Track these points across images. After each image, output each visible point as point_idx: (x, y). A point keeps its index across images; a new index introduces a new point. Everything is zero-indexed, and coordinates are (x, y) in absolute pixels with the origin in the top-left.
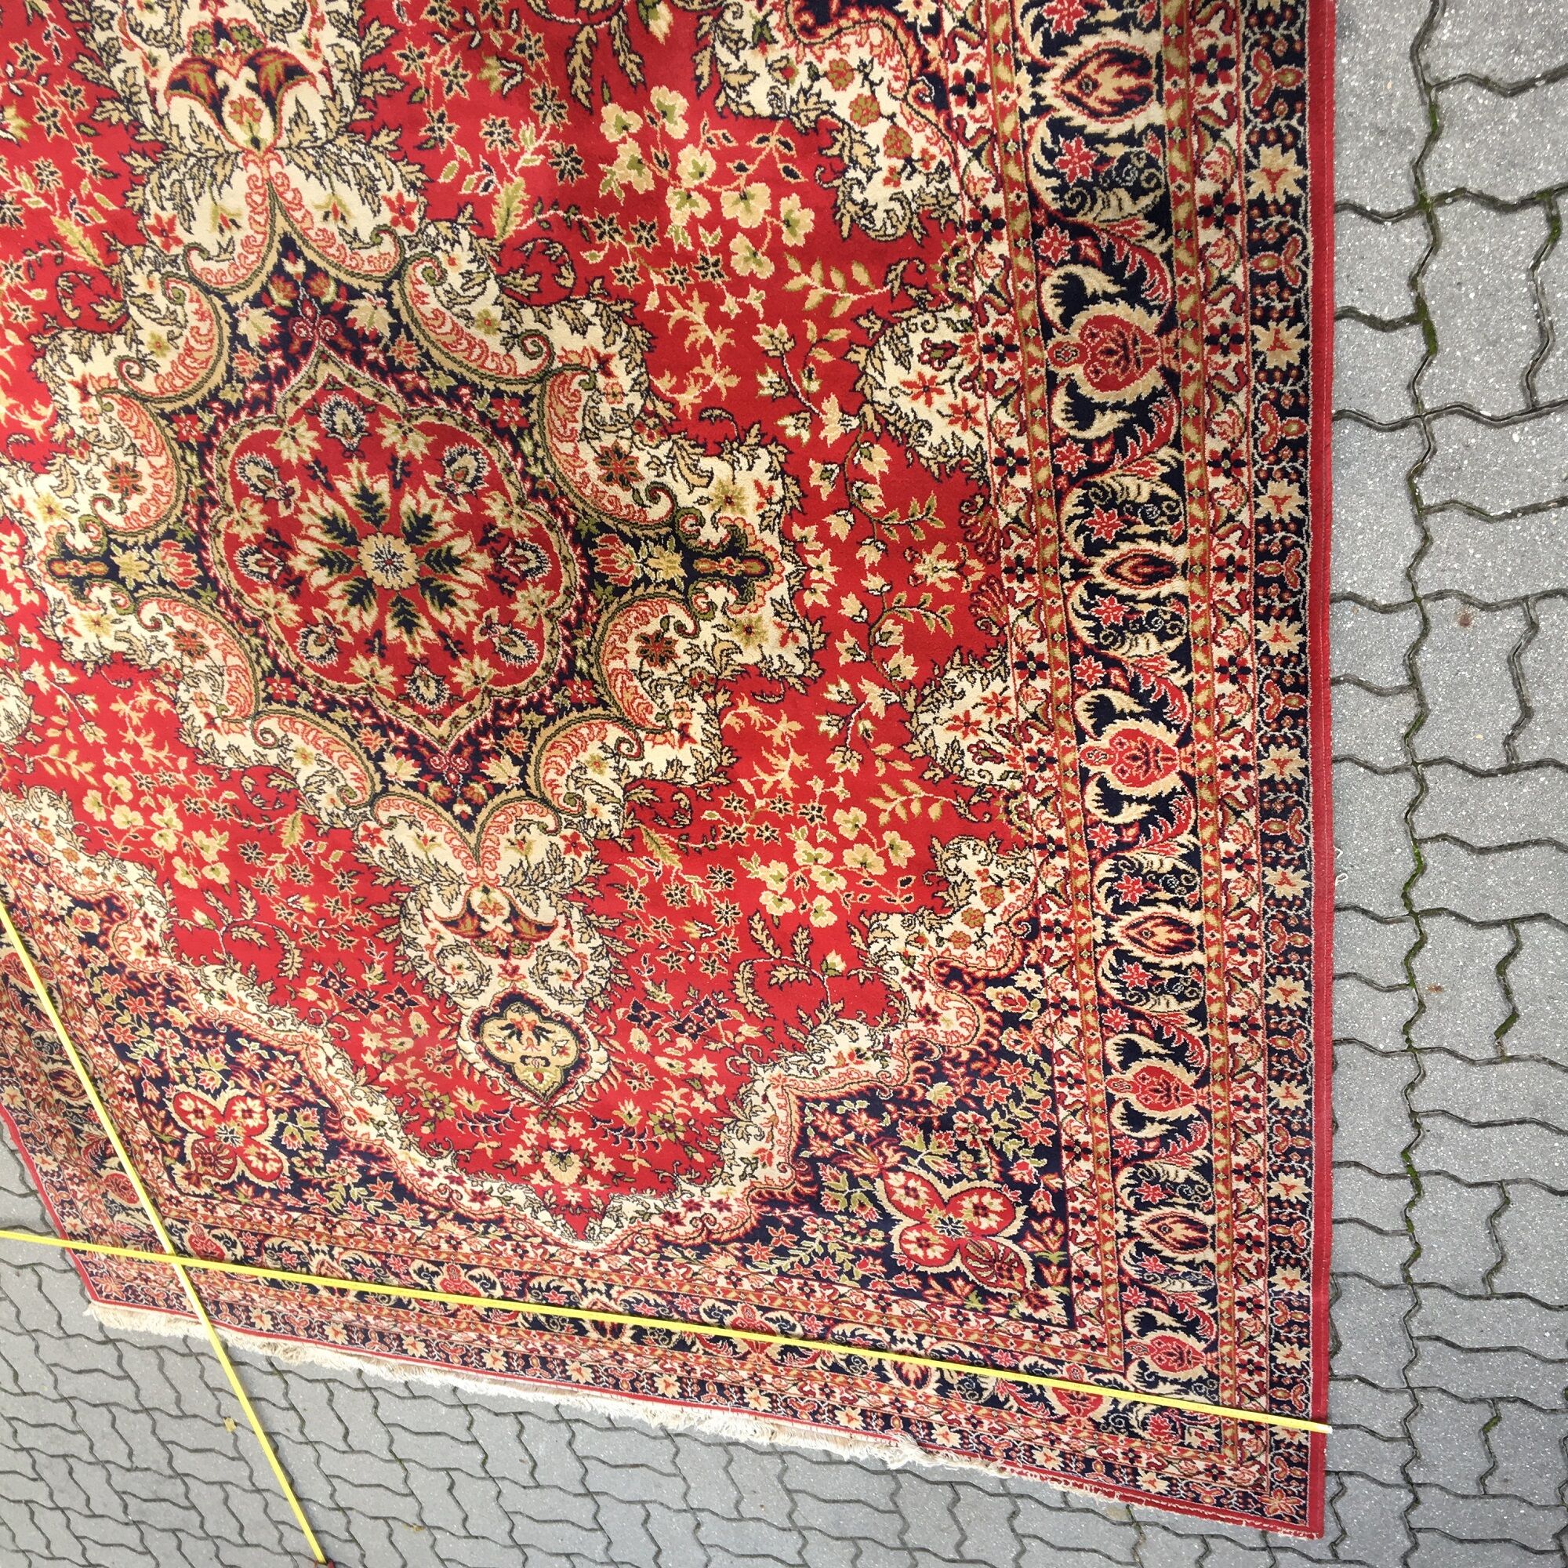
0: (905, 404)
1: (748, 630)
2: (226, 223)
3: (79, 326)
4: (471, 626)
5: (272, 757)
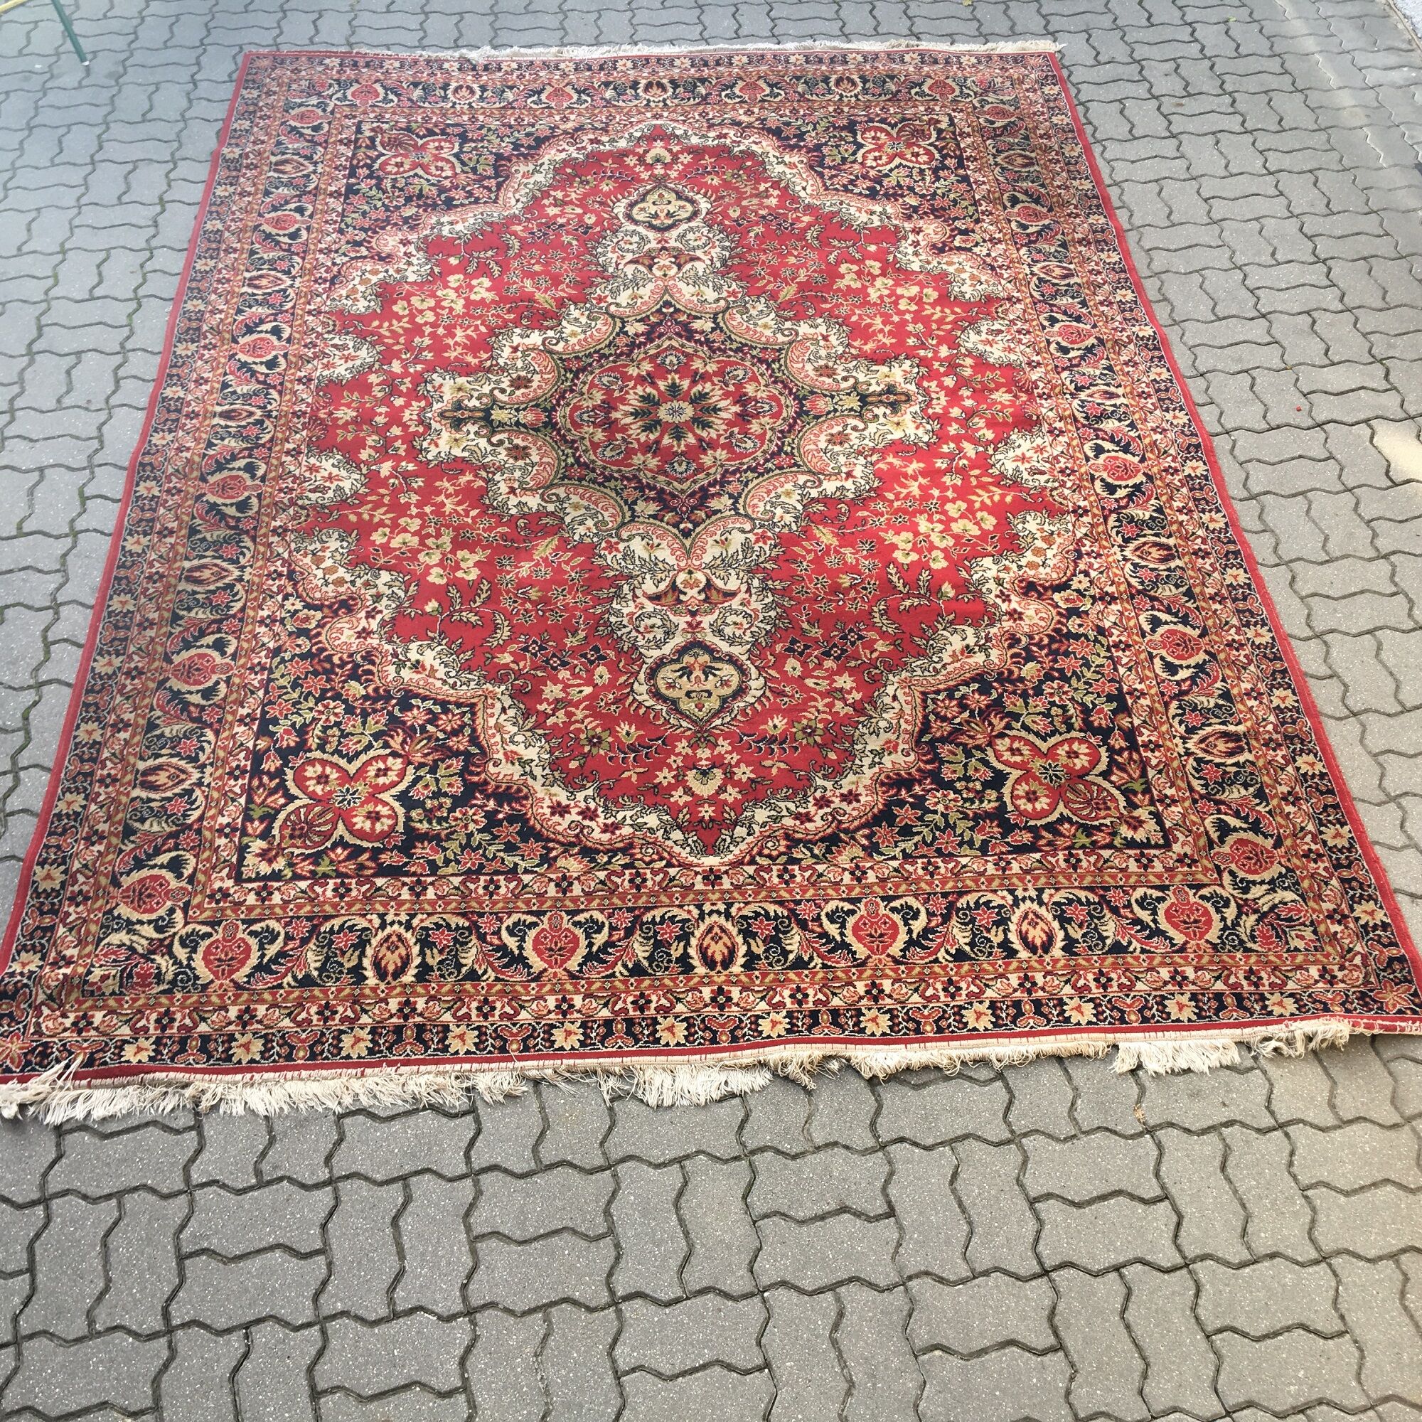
0: (344, 473)
1: (460, 389)
2: (722, 542)
3: (840, 501)
4: (634, 388)
5: (788, 325)
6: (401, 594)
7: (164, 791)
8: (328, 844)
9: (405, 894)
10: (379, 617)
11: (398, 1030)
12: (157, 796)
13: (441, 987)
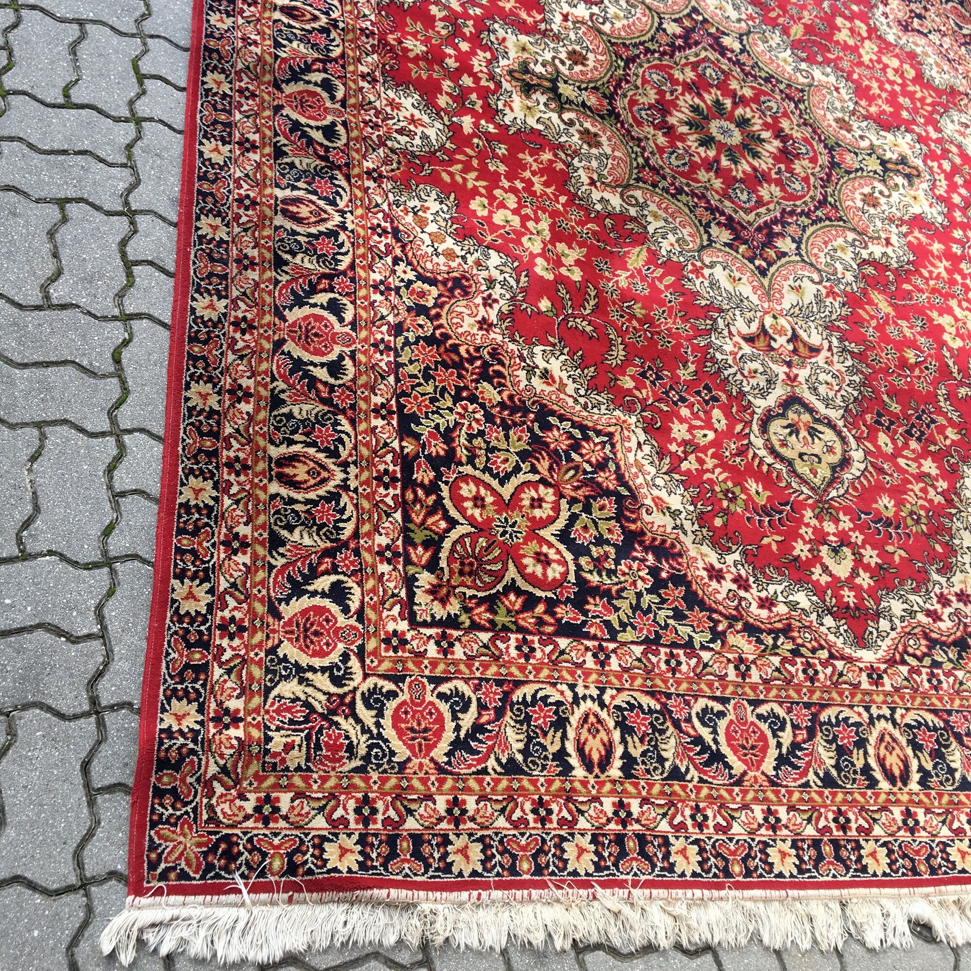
0: (426, 118)
1: (524, 49)
2: (798, 289)
3: (887, 268)
4: (683, 94)
5: (804, 66)
6: (513, 283)
7: (307, 490)
8: (500, 587)
9: (590, 663)
10: (496, 307)
11: (620, 839)
12: (299, 496)
13: (651, 786)
